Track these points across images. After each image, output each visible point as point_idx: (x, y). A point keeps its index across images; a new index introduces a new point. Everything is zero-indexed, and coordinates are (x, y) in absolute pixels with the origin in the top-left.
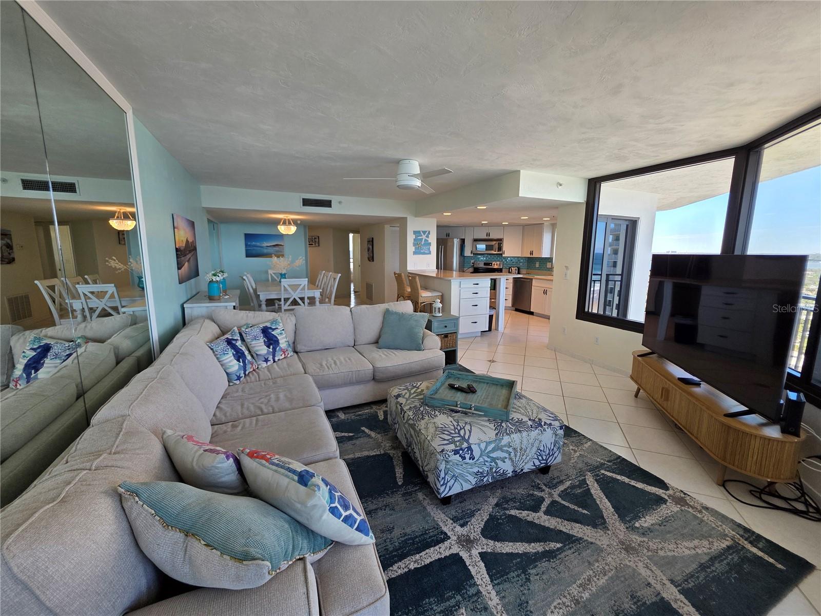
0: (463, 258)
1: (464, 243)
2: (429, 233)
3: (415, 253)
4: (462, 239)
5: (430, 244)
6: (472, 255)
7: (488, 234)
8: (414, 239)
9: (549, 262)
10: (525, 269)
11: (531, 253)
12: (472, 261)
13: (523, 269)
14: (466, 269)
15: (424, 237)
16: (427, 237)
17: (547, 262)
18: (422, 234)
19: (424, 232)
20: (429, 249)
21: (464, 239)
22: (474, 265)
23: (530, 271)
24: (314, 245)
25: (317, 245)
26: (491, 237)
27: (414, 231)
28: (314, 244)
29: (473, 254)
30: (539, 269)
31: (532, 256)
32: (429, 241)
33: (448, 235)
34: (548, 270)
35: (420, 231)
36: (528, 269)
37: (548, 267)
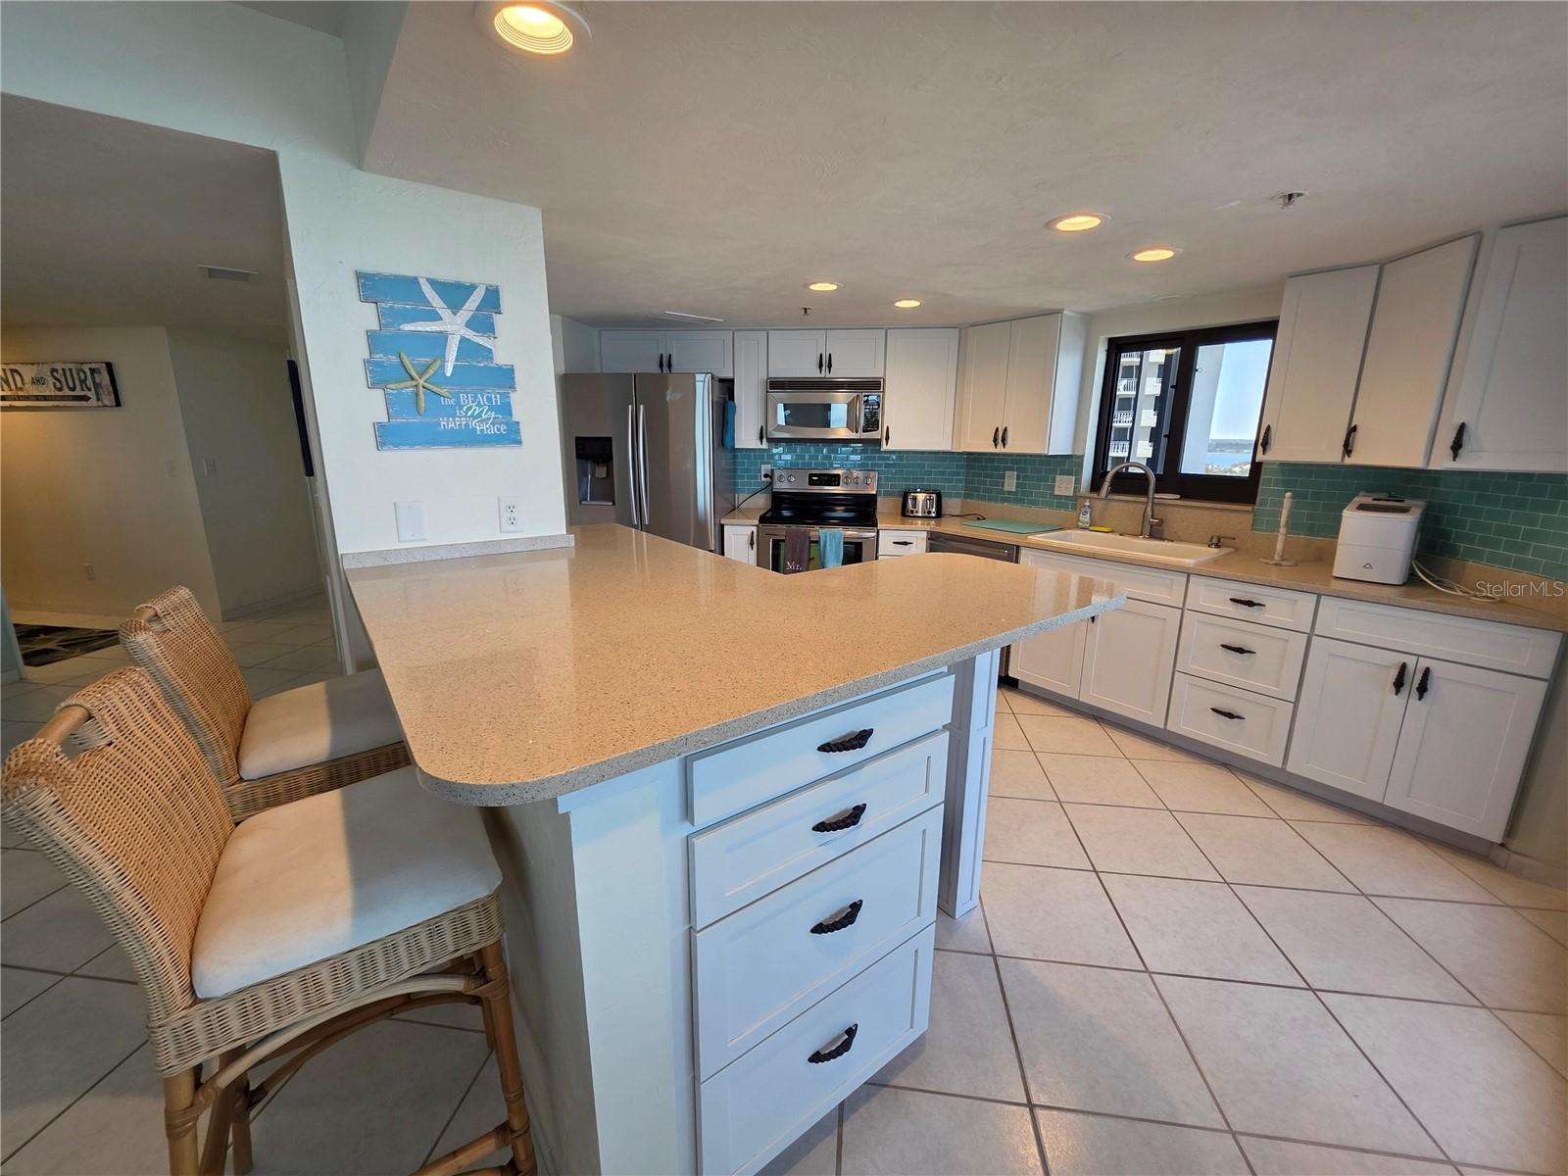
0: (731, 455)
1: (732, 397)
2: (493, 299)
3: (386, 436)
4: (722, 381)
5: (506, 377)
6: (765, 445)
7: (824, 362)
8: (371, 336)
9: (1069, 473)
10: (957, 496)
11: (1000, 437)
12: (765, 468)
13: (950, 496)
14: (742, 497)
15: (454, 326)
16: (483, 323)
17: (1054, 472)
18: (436, 301)
19: (455, 293)
20: (506, 409)
21: (731, 381)
22: (771, 484)
23: (977, 505)
24: (93, 402)
25: (109, 400)
26: (839, 372)
27: (359, 275)
28: (91, 394)
29: (769, 440)
30: (1016, 498)
31: (1000, 449)
32: (501, 358)
33: (666, 363)
34: (1059, 506)
35: (415, 280)
36: (966, 496)
37: (1056, 493)
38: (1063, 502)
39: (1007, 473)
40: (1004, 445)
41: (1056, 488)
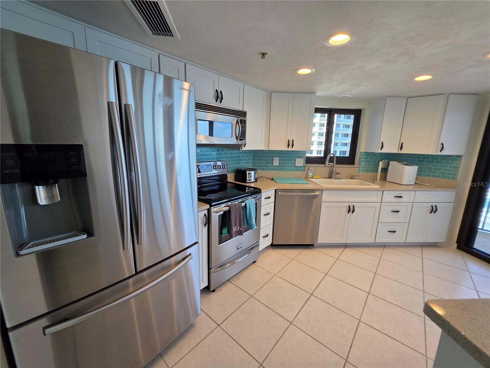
9: (301, 158)
11: (290, 144)
17: (295, 157)
31: (290, 149)
34: (297, 170)
37: (296, 165)
38: (298, 168)
39: (275, 158)
40: (292, 147)
41: (296, 163)
